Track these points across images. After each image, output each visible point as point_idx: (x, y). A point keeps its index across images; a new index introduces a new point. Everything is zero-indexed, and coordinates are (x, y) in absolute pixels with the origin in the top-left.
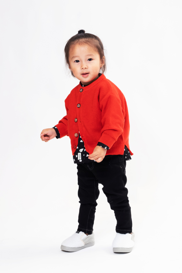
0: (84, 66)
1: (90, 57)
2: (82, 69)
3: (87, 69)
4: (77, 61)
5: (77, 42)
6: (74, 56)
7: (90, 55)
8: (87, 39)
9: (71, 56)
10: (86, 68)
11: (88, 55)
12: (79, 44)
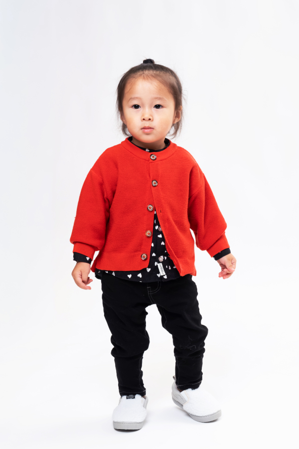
0: (147, 116)
1: (158, 103)
2: (144, 119)
3: (152, 121)
4: (136, 107)
5: (141, 75)
6: (133, 96)
7: (160, 99)
8: (158, 72)
9: (127, 96)
10: (150, 119)
11: (156, 98)
12: (144, 78)
